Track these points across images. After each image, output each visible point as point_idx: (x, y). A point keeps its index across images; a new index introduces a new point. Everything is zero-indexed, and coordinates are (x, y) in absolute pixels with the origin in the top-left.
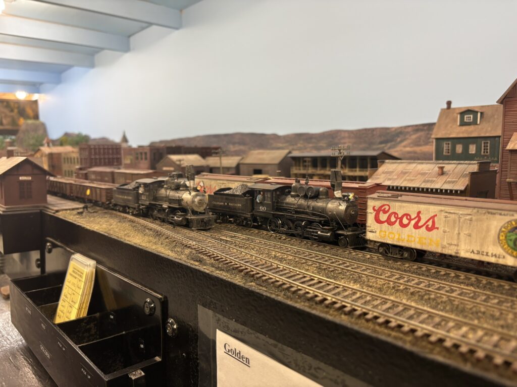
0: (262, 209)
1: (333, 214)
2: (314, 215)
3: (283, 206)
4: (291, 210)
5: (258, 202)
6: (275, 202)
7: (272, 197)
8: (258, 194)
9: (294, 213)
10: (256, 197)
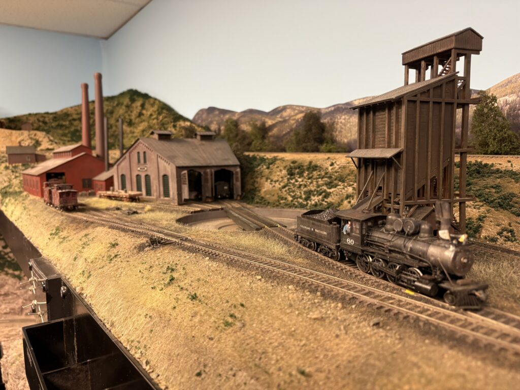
0: (350, 241)
1: (436, 261)
3: (374, 242)
4: (383, 247)
5: (345, 233)
6: (365, 235)
7: (361, 229)
8: (345, 224)
9: (388, 251)
10: (343, 226)
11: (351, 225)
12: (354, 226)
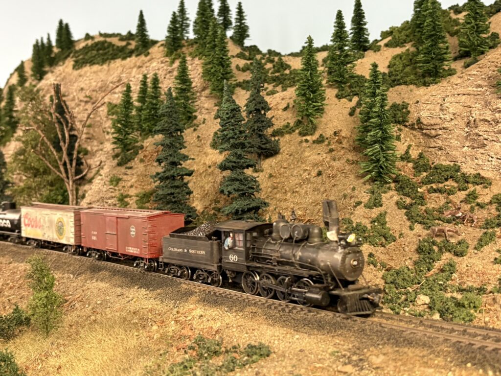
0: (233, 258)
1: (326, 265)
2: (302, 266)
3: (261, 255)
4: (271, 259)
5: (227, 248)
6: (249, 247)
7: (245, 241)
8: (226, 237)
9: (276, 264)
10: (224, 240)
11: (234, 238)
12: (237, 239)
